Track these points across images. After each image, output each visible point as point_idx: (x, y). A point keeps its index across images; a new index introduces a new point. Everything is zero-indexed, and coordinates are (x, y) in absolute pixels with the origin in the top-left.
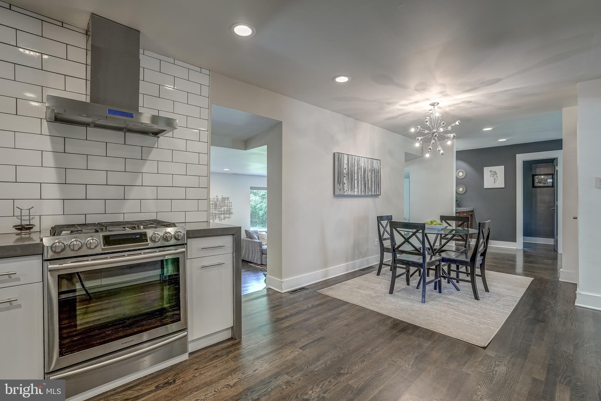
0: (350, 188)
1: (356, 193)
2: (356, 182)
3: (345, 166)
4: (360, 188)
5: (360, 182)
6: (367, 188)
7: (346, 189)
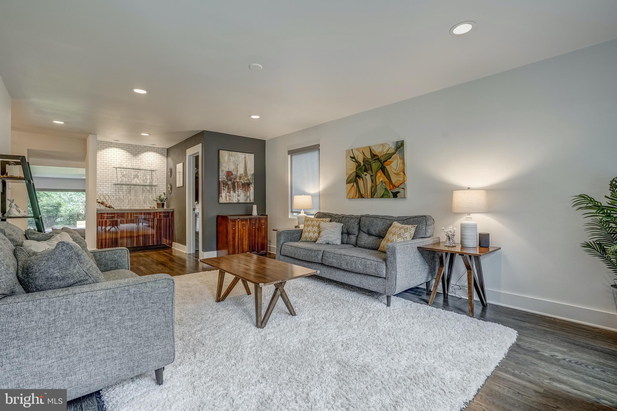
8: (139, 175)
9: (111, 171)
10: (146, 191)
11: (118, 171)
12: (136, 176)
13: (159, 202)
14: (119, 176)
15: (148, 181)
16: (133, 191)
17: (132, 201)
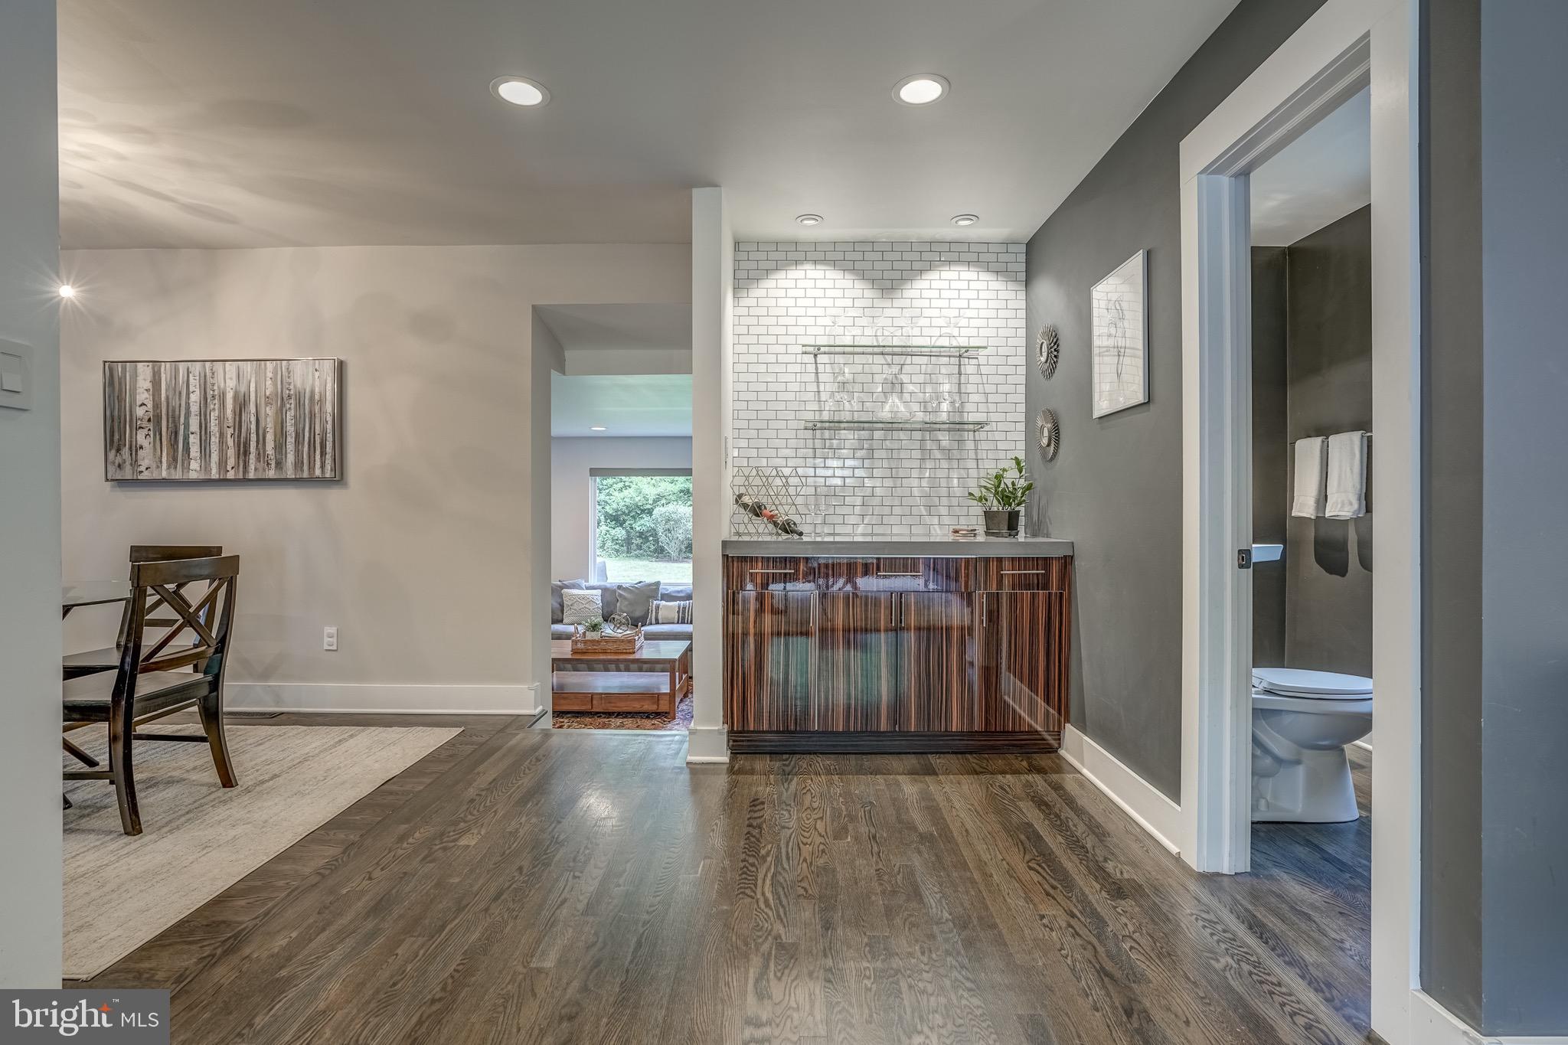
0: (164, 459)
1: (193, 475)
2: (194, 440)
3: (143, 396)
4: (215, 457)
5: (215, 440)
6: (252, 457)
7: (144, 463)
8: (905, 378)
9: (797, 368)
10: (937, 454)
11: (821, 368)
12: (895, 386)
13: (996, 506)
14: (828, 387)
15: (945, 406)
16: (883, 454)
17: (876, 501)
